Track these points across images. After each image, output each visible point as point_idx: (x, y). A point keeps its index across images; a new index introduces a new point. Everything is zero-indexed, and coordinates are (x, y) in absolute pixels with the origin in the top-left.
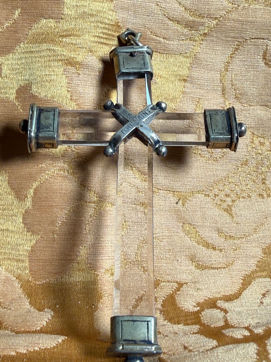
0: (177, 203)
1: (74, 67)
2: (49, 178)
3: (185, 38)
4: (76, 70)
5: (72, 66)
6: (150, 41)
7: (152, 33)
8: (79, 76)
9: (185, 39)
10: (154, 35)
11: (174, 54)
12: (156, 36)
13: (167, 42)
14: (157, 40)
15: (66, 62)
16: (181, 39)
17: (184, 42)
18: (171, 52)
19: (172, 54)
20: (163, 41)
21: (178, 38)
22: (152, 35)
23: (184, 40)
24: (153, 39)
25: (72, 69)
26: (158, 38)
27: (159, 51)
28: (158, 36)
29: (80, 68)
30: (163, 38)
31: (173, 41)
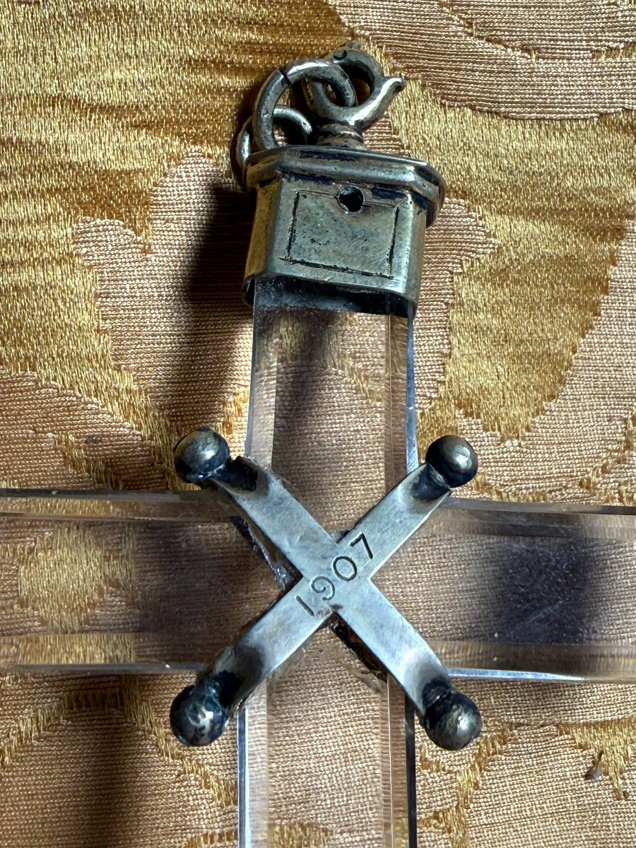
0: (588, 776)
1: (119, 217)
2: (38, 739)
3: (621, 42)
4: (130, 232)
5: (110, 217)
6: (464, 66)
7: (470, 25)
8: (148, 256)
9: (622, 45)
10: (480, 38)
11: (571, 119)
12: (488, 40)
13: (542, 66)
14: (492, 59)
15: (85, 197)
16: (603, 49)
17: (618, 60)
18: (559, 113)
19: (561, 120)
20: (524, 61)
21: (592, 43)
22: (471, 35)
23: (617, 49)
24: (477, 57)
25: (113, 231)
26: (498, 51)
27: (503, 109)
28: (499, 42)
29: (149, 220)
30: (525, 49)
31: (569, 59)
